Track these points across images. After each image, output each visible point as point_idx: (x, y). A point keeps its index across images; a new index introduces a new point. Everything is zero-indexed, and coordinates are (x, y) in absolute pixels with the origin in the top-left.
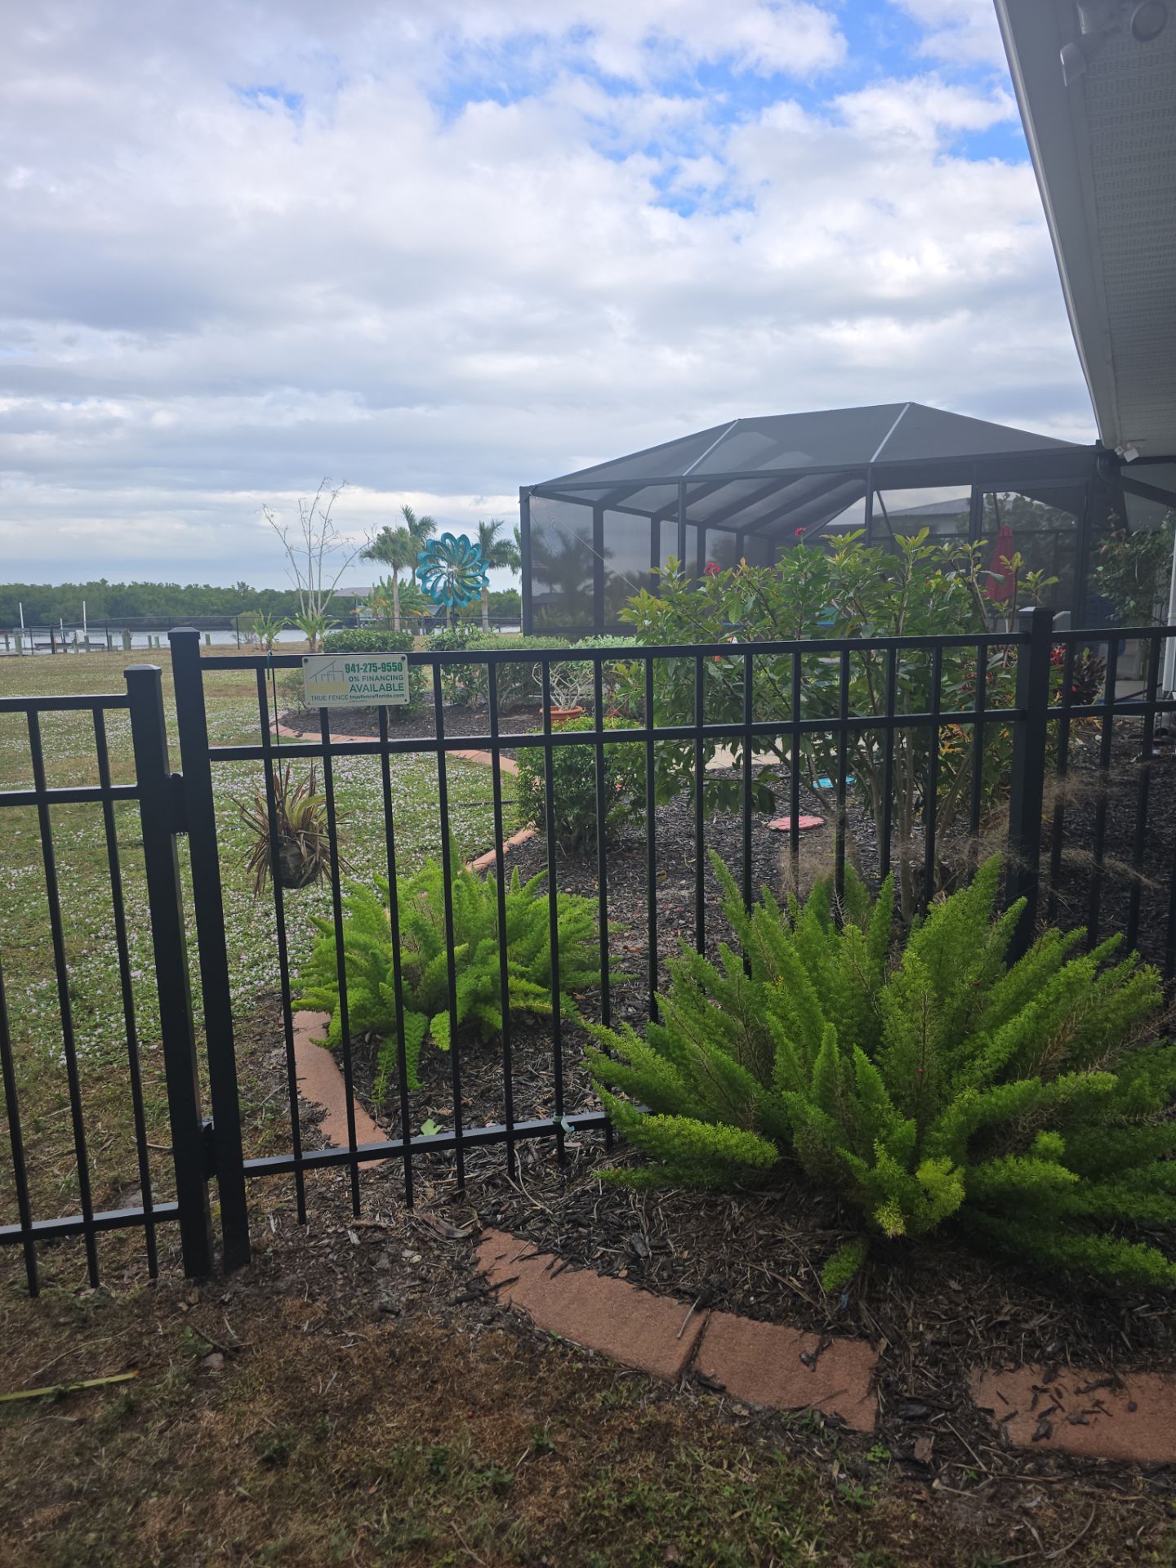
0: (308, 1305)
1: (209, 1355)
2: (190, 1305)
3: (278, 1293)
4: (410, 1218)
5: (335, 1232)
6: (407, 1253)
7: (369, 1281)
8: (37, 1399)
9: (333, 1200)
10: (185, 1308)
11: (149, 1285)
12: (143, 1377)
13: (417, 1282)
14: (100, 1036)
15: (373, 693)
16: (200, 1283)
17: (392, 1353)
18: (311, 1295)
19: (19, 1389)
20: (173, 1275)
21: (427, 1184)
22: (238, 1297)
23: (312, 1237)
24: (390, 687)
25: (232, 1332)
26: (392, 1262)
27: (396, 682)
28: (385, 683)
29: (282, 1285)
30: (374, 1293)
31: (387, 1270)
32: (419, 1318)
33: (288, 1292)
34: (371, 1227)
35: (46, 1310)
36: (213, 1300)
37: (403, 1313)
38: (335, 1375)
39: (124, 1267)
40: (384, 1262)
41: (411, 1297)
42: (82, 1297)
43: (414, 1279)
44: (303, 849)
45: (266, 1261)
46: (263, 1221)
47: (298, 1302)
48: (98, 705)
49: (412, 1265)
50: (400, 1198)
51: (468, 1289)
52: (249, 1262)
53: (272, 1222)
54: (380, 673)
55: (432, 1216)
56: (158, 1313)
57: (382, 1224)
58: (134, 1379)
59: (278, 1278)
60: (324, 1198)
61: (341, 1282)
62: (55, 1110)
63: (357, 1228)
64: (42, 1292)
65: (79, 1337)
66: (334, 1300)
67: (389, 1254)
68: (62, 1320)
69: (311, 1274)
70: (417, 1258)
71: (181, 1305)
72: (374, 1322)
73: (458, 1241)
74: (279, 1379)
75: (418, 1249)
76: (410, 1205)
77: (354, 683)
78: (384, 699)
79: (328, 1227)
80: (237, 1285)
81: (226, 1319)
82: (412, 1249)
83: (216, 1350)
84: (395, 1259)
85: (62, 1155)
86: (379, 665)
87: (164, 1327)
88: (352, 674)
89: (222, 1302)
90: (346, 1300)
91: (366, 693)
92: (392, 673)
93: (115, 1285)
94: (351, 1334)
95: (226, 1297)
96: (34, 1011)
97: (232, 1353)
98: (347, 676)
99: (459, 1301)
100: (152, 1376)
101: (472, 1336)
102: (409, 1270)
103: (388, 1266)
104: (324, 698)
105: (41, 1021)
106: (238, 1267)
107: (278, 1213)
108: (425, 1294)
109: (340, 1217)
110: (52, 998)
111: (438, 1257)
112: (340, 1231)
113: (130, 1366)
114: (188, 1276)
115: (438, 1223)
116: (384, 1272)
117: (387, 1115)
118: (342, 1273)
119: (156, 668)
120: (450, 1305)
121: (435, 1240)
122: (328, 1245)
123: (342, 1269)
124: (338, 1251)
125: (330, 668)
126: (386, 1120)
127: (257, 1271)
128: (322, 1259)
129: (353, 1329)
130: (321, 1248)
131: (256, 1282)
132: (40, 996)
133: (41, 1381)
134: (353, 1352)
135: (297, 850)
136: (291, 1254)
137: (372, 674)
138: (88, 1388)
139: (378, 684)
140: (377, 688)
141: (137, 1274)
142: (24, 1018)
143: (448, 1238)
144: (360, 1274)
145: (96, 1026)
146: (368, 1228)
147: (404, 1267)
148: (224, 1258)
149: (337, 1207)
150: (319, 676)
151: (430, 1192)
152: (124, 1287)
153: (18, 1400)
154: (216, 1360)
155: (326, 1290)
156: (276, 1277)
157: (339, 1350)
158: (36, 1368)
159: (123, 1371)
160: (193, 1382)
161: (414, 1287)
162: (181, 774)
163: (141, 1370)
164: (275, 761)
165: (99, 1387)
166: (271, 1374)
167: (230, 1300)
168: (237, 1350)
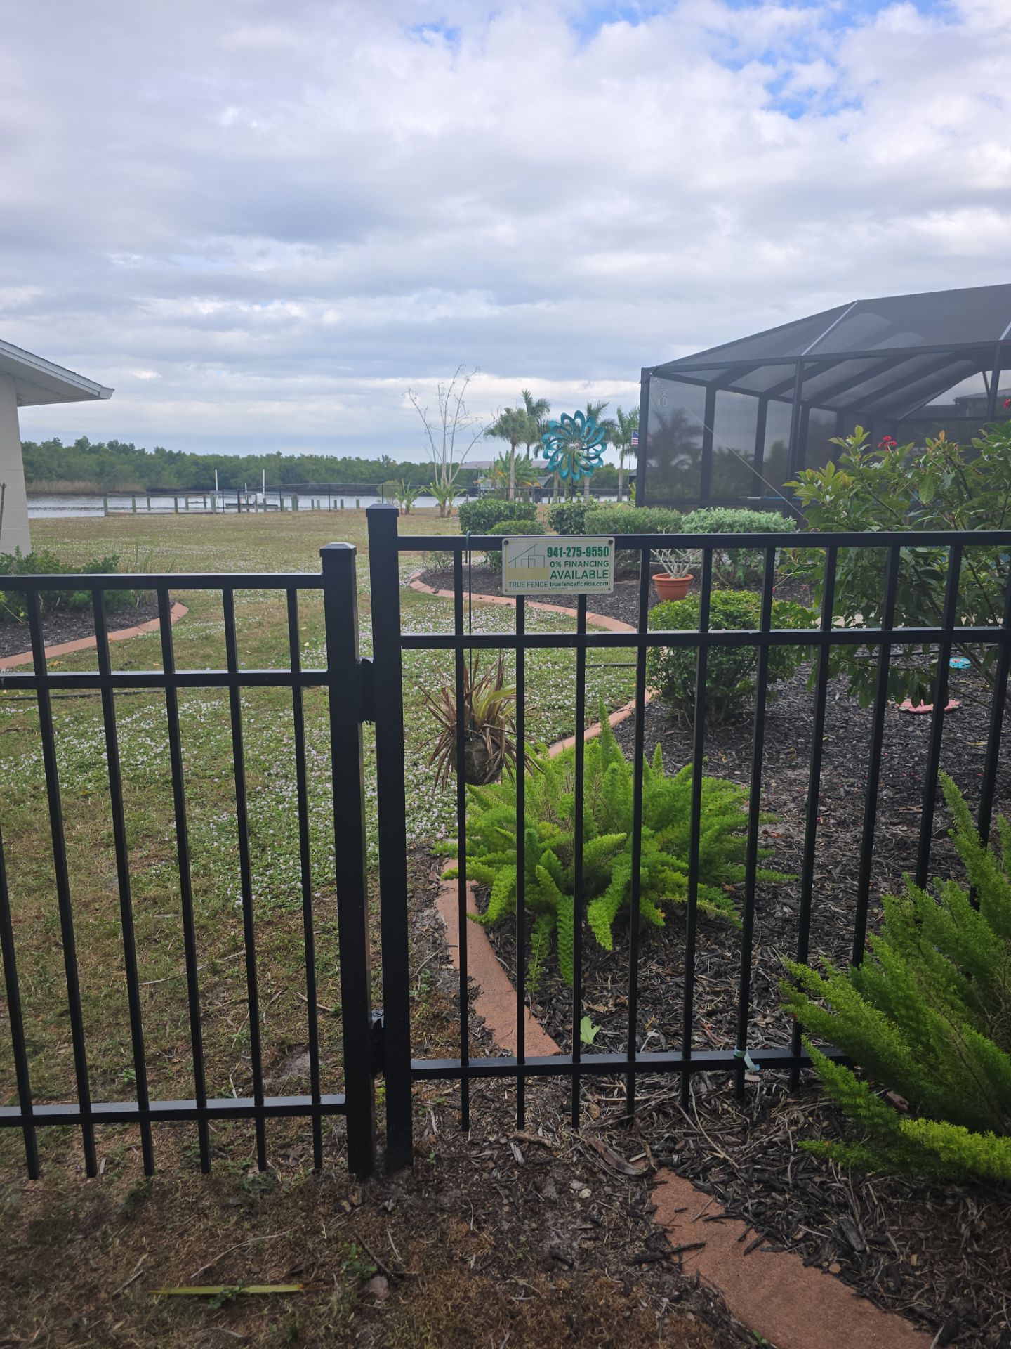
0: (474, 1235)
1: (372, 1277)
2: (353, 1206)
3: (442, 1211)
4: (576, 1139)
5: (497, 1141)
6: (576, 1185)
7: (536, 1213)
8: (206, 1298)
9: (493, 1101)
10: (348, 1209)
11: (313, 1172)
12: (308, 1293)
13: (588, 1226)
14: (271, 877)
15: (575, 581)
16: (362, 1179)
17: (569, 1320)
18: (476, 1221)
19: (188, 1283)
20: (336, 1162)
21: (589, 1096)
22: (402, 1207)
23: (473, 1144)
24: (593, 574)
25: (396, 1251)
26: (560, 1193)
27: (601, 569)
28: (588, 569)
29: (446, 1201)
30: (542, 1232)
31: (555, 1203)
32: (596, 1277)
33: (453, 1211)
34: (534, 1143)
35: (215, 1187)
36: (375, 1204)
37: (576, 1264)
38: (507, 1336)
39: (289, 1145)
40: (551, 1191)
41: (584, 1246)
42: (250, 1176)
43: (585, 1220)
44: (489, 745)
45: (429, 1168)
46: (424, 1115)
47: (463, 1227)
48: (292, 584)
49: (581, 1200)
50: (563, 1110)
51: (647, 1246)
52: (411, 1164)
53: (433, 1118)
54: (584, 558)
55: (599, 1140)
56: (321, 1209)
57: (546, 1141)
58: (297, 1292)
59: (441, 1190)
60: (484, 1097)
61: (506, 1209)
62: (230, 952)
63: (520, 1141)
64: (214, 1163)
65: (247, 1225)
66: (502, 1232)
67: (556, 1182)
68: (231, 1201)
69: (476, 1193)
70: (586, 1193)
71: (344, 1203)
72: (546, 1270)
73: (630, 1178)
74: (447, 1328)
75: (587, 1181)
76: (575, 1124)
77: (556, 569)
78: (586, 587)
79: (489, 1133)
80: (399, 1191)
81: (389, 1231)
82: (580, 1179)
83: (380, 1272)
84: (563, 1189)
85: (236, 1003)
86: (584, 550)
87: (329, 1229)
88: (554, 558)
89: (385, 1208)
90: (514, 1232)
91: (568, 580)
92: (597, 559)
93: (281, 1166)
94: (522, 1282)
95: (390, 1205)
96: (216, 844)
97: (397, 1281)
98: (548, 560)
99: (638, 1261)
100: (317, 1293)
101: (658, 1314)
102: (578, 1205)
103: (555, 1196)
104: (522, 584)
105: (221, 856)
106: (401, 1168)
107: (439, 1108)
108: (599, 1243)
109: (501, 1124)
110: (231, 832)
111: (610, 1195)
112: (503, 1141)
113: (293, 1275)
114: (352, 1168)
115: (606, 1150)
116: (552, 1204)
117: (541, 1003)
118: (507, 1197)
119: (352, 547)
120: (629, 1264)
121: (605, 1173)
122: (491, 1158)
123: (507, 1192)
124: (501, 1168)
125: (531, 552)
126: (540, 1008)
127: (420, 1178)
128: (485, 1175)
129: (524, 1276)
130: (484, 1160)
131: (419, 1191)
132: (221, 828)
133: (209, 1276)
134: (526, 1308)
135: (482, 746)
136: (454, 1162)
137: (576, 559)
138: (253, 1295)
139: (580, 570)
140: (579, 575)
141: (301, 1156)
142: (207, 852)
143: (618, 1172)
144: (526, 1202)
145: (269, 866)
146: (532, 1143)
147: (573, 1201)
148: (385, 1152)
149: (497, 1110)
150: (518, 561)
151: (596, 1110)
152: (290, 1170)
153: (188, 1296)
154: (380, 1285)
155: (493, 1217)
156: (439, 1191)
157: (511, 1302)
158: (204, 1258)
159: (288, 1279)
160: (358, 1310)
161: (585, 1230)
162: (371, 660)
163: (306, 1285)
164: (466, 651)
165: (264, 1296)
166: (439, 1320)
167: (394, 1209)
168: (402, 1277)
